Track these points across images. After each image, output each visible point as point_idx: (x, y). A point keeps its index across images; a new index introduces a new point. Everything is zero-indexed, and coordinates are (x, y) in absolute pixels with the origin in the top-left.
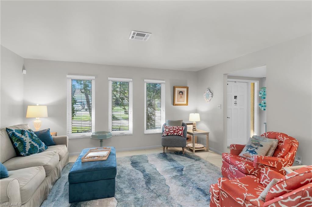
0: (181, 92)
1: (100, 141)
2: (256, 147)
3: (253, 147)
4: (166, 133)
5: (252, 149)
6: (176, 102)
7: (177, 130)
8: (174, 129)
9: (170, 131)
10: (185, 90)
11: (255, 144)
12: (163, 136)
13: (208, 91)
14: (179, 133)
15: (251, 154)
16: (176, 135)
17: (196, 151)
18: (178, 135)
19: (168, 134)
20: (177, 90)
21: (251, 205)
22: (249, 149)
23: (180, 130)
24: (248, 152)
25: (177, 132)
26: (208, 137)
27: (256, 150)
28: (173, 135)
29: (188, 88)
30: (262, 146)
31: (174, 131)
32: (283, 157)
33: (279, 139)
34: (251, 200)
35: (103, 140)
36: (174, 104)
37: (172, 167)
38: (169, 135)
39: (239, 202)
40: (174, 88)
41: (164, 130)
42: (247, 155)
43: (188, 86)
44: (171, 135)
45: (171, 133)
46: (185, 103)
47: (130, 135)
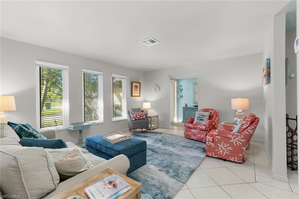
0: (136, 86)
1: (80, 132)
2: (202, 117)
3: (201, 118)
4: (134, 118)
5: (201, 119)
6: (133, 95)
7: (142, 115)
8: (140, 115)
9: (137, 116)
10: (138, 85)
11: (202, 116)
12: (132, 121)
13: (156, 87)
14: (144, 117)
15: (201, 121)
16: (142, 119)
17: (153, 129)
18: (143, 119)
19: (136, 118)
20: (134, 84)
21: (235, 136)
22: (199, 119)
23: (144, 115)
24: (199, 120)
25: (142, 117)
26: (158, 119)
27: (203, 119)
28: (139, 119)
29: (140, 83)
30: (205, 116)
31: (140, 116)
32: (215, 120)
33: (210, 112)
34: (235, 134)
35: (82, 131)
36: (132, 96)
37: (153, 140)
38: (137, 120)
39: (229, 137)
40: (132, 83)
41: (132, 116)
42: (198, 122)
43: (140, 82)
44: (138, 119)
45: (138, 118)
46: (138, 95)
47: (101, 124)
